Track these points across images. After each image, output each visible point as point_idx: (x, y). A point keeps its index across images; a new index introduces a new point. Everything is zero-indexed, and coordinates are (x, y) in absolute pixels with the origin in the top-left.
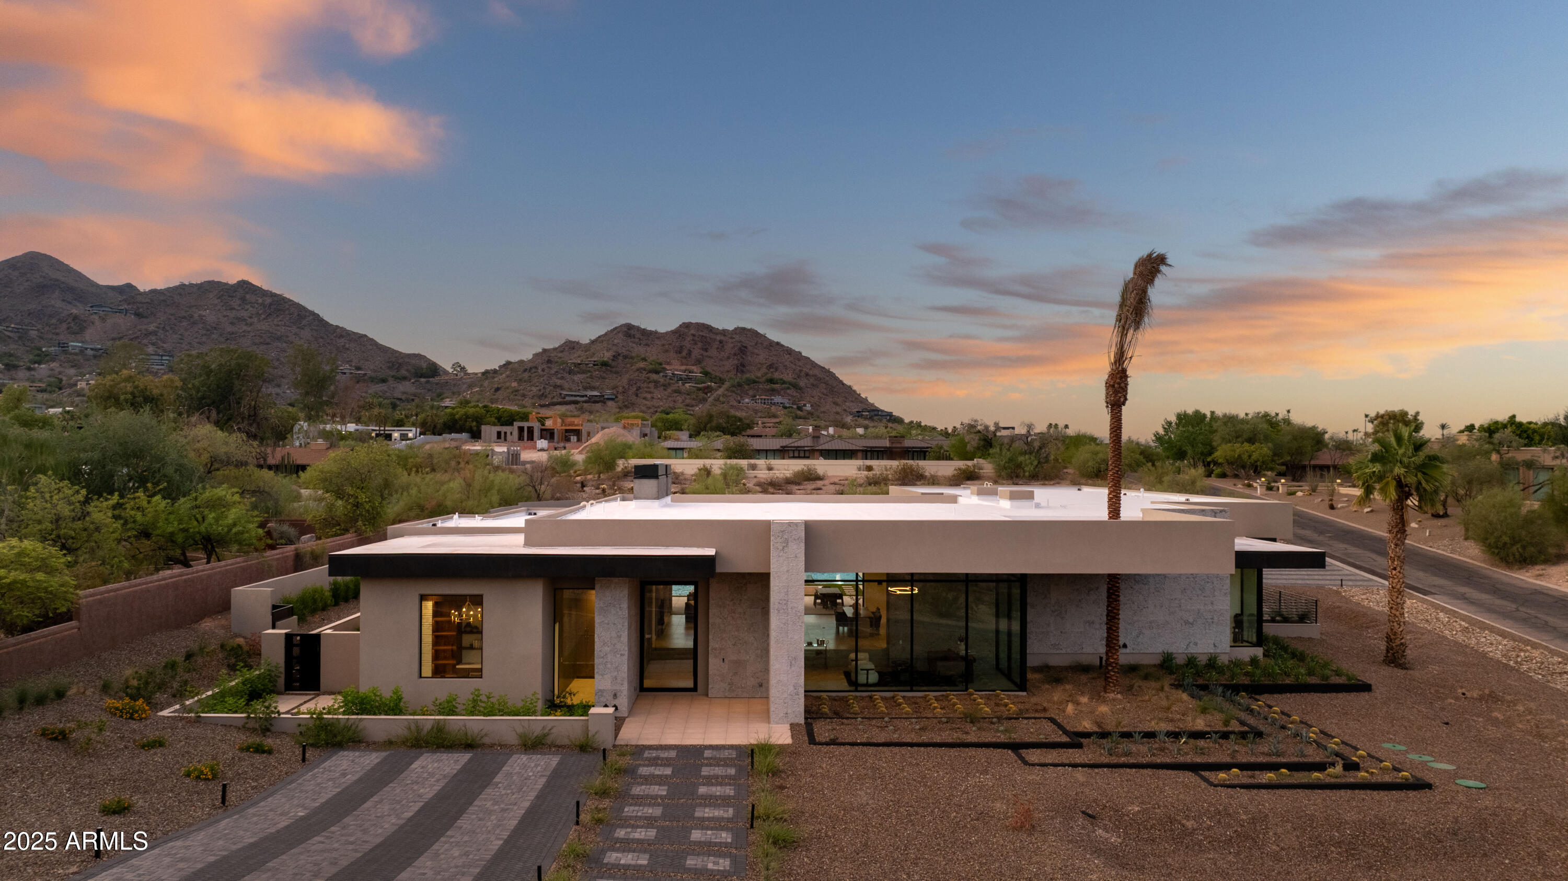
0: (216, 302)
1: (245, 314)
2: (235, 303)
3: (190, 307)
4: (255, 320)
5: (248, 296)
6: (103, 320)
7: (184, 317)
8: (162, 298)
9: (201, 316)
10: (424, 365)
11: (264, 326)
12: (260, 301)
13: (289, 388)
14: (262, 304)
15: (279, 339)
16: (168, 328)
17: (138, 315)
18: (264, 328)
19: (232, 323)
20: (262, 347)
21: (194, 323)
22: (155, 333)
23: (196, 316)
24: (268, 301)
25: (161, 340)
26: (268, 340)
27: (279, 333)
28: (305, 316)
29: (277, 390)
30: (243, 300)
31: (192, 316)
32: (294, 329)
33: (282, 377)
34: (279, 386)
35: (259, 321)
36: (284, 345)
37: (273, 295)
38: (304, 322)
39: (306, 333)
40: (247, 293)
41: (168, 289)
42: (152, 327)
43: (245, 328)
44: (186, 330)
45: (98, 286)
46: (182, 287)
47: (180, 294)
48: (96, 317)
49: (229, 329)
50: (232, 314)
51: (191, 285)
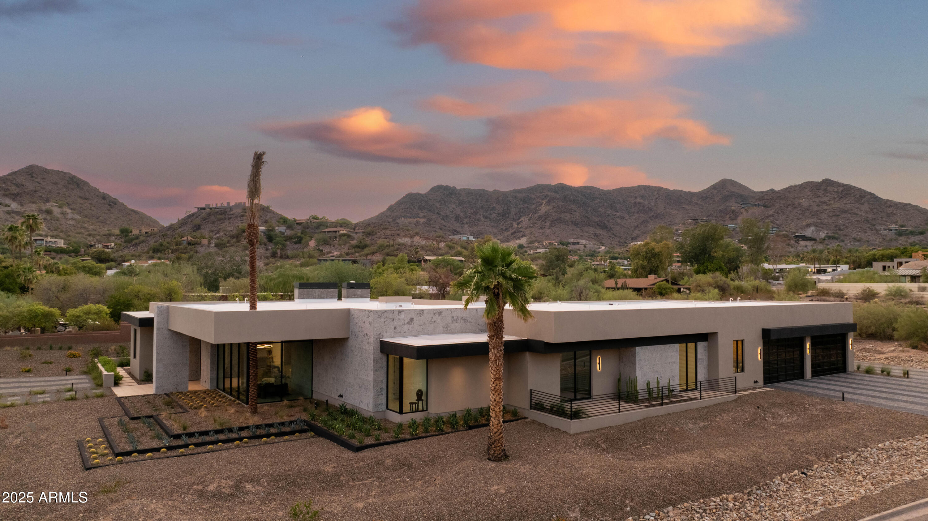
0: (809, 194)
1: (826, 199)
2: (821, 193)
3: (794, 199)
4: (832, 202)
5: (828, 188)
6: (747, 211)
7: (790, 205)
8: (779, 195)
9: (799, 203)
11: (837, 205)
12: (836, 190)
13: (850, 242)
14: (837, 192)
15: (845, 212)
16: (780, 212)
17: (765, 206)
18: (837, 206)
19: (818, 206)
20: (834, 218)
21: (795, 208)
22: (772, 215)
23: (797, 203)
24: (841, 189)
25: (775, 219)
26: (838, 214)
27: (846, 209)
28: (865, 196)
29: (841, 244)
30: (825, 190)
31: (794, 204)
32: (857, 205)
33: (846, 235)
34: (843, 241)
35: (834, 202)
36: (849, 215)
37: (844, 185)
38: (864, 200)
39: (865, 207)
40: (828, 186)
41: (782, 190)
42: (771, 213)
43: (826, 207)
44: (790, 212)
45: (754, 192)
46: (791, 187)
47: (789, 192)
48: (743, 210)
49: (816, 209)
50: (818, 200)
51: (796, 186)
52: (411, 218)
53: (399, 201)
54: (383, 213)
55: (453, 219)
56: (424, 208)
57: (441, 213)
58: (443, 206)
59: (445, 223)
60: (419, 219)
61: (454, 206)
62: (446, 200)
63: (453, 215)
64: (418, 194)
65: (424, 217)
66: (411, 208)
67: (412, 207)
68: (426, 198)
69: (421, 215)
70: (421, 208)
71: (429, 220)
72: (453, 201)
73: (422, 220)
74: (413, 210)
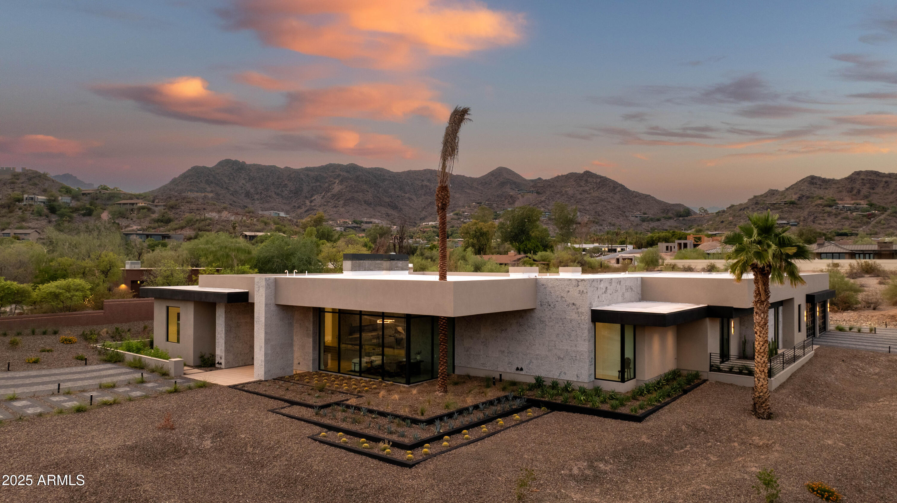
0: (574, 183)
1: (587, 188)
2: (583, 183)
3: (561, 187)
4: (592, 191)
5: (589, 179)
6: (523, 196)
7: (558, 192)
8: (549, 183)
9: (566, 191)
10: (682, 210)
11: (596, 194)
12: (595, 181)
13: (607, 226)
14: (596, 183)
15: (603, 200)
16: (550, 198)
17: (538, 193)
18: (596, 195)
19: (581, 194)
20: (594, 205)
21: (563, 195)
22: (544, 201)
23: (564, 191)
24: (599, 180)
25: (547, 204)
26: (597, 201)
27: (603, 197)
28: (617, 187)
29: (601, 228)
30: (586, 181)
31: (562, 192)
32: (611, 195)
33: (603, 220)
34: (602, 225)
35: (594, 191)
36: (606, 203)
37: (601, 177)
38: (616, 190)
39: (617, 197)
40: (588, 177)
41: (552, 179)
42: (543, 199)
43: (587, 196)
44: (559, 199)
45: (525, 180)
46: (558, 177)
47: (557, 181)
48: (520, 195)
49: (579, 197)
50: (581, 189)
51: (562, 176)
52: (197, 192)
53: (184, 174)
54: (165, 186)
55: (243, 195)
56: (212, 182)
57: (230, 188)
58: (232, 181)
59: (235, 199)
60: (207, 194)
61: (244, 182)
62: (235, 175)
63: (243, 191)
64: (205, 167)
65: (212, 192)
66: (197, 182)
67: (199, 181)
68: (213, 173)
69: (209, 189)
70: (209, 183)
71: (217, 194)
72: (243, 176)
73: (210, 195)
74: (199, 184)
